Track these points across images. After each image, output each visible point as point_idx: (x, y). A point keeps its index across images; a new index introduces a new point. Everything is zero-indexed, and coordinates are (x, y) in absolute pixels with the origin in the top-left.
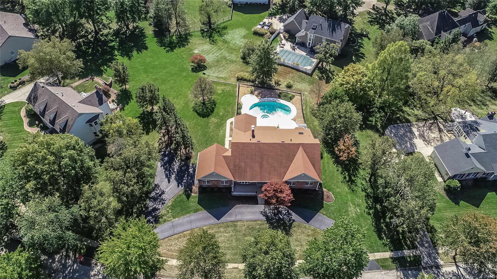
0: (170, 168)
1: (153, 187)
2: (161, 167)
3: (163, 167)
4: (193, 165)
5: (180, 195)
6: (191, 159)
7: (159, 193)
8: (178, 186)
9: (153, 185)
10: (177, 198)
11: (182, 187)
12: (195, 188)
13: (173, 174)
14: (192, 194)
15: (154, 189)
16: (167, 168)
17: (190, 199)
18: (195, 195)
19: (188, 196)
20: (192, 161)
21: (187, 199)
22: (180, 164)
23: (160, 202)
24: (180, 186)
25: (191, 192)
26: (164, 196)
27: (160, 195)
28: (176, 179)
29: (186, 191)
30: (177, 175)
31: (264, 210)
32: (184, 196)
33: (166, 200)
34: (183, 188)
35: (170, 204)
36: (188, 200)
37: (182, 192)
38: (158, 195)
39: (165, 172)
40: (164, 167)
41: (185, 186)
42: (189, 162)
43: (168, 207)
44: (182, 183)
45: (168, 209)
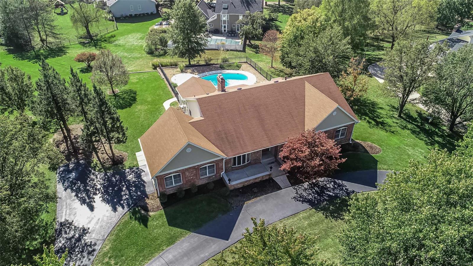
0: (85, 186)
1: (56, 230)
2: (65, 190)
3: (69, 190)
4: (131, 168)
5: (126, 224)
6: (123, 162)
7: (73, 237)
8: (115, 210)
9: (57, 227)
10: (120, 230)
11: (123, 208)
12: (153, 202)
13: (95, 194)
14: (151, 214)
15: (59, 233)
16: (79, 188)
17: (149, 223)
18: (156, 213)
19: (144, 220)
20: (127, 164)
21: (142, 226)
22: (106, 174)
23: (82, 252)
24: (120, 209)
25: (147, 210)
26: (87, 239)
27: (79, 240)
28: (104, 200)
29: (134, 213)
30: (106, 192)
31: (297, 193)
32: (135, 224)
33: (95, 244)
34: (126, 209)
35: (108, 247)
36: (146, 226)
37: (127, 218)
38: (73, 240)
39: (77, 195)
40: (72, 189)
41: (128, 205)
42: (122, 168)
43: (105, 255)
44: (122, 202)
45: (106, 260)
